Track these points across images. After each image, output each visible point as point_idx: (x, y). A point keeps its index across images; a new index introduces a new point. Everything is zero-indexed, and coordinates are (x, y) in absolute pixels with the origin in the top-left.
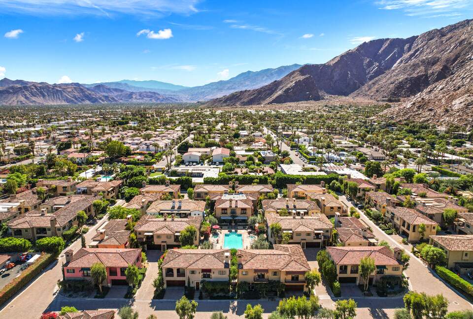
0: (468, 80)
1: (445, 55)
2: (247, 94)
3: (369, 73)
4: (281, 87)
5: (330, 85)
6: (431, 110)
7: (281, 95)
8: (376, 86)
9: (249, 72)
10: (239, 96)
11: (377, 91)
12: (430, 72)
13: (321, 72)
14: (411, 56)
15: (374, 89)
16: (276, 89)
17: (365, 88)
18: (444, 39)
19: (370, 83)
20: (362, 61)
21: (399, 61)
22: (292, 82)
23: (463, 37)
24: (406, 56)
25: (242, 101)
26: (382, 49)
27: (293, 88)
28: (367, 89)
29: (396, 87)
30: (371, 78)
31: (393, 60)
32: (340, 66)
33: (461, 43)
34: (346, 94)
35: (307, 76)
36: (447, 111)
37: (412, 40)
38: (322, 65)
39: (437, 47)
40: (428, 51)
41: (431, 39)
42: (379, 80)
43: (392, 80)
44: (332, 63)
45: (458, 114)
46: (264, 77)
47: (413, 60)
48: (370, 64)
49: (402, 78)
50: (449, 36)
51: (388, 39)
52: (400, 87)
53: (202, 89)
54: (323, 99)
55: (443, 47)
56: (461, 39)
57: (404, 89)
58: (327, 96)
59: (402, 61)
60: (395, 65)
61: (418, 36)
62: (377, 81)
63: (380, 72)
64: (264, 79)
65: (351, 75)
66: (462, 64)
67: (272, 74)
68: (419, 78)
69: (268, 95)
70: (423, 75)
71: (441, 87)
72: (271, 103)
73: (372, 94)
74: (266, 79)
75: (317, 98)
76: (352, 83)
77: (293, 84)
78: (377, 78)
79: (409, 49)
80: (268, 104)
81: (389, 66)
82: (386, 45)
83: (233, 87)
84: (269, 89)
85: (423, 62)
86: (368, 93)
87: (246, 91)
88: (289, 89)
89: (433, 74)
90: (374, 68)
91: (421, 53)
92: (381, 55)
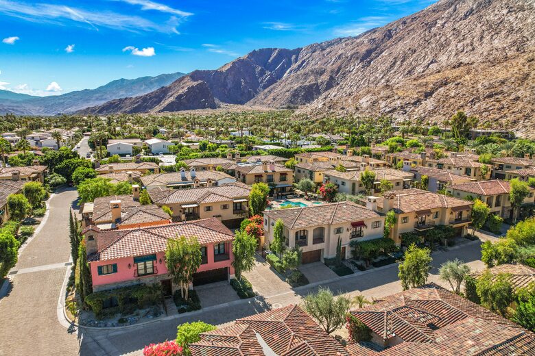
0: (355, 88)
1: (329, 67)
2: (128, 102)
3: (262, 82)
4: (170, 94)
5: (224, 93)
6: (343, 108)
7: (172, 102)
8: (272, 95)
9: (122, 80)
10: (119, 104)
11: (274, 99)
12: (319, 81)
13: (214, 79)
14: (300, 66)
15: (270, 97)
16: (164, 97)
17: (261, 96)
18: (325, 52)
19: (266, 91)
20: (254, 69)
21: (288, 71)
22: (183, 88)
23: (340, 52)
24: (294, 66)
25: (123, 110)
26: (271, 59)
27: (186, 94)
28: (263, 97)
29: (293, 95)
30: (265, 87)
31: (283, 71)
32: (233, 72)
33: (340, 56)
34: (242, 103)
35: (200, 82)
36: (357, 109)
37: (297, 52)
38: (213, 71)
39: (320, 60)
40: (313, 62)
41: (314, 52)
42: (274, 88)
43: (287, 88)
44: (224, 70)
45: (367, 111)
46: (142, 86)
47: (302, 71)
48: (262, 73)
49: (296, 86)
50: (328, 50)
51: (276, 49)
52: (295, 94)
53: (59, 99)
54: (219, 107)
55: (325, 60)
56: (339, 54)
57: (299, 97)
58: (223, 105)
59: (291, 71)
60: (285, 75)
61: (302, 49)
62: (272, 89)
63: (272, 81)
64: (142, 88)
65: (246, 83)
66: (344, 75)
67: (151, 83)
68: (311, 86)
69: (155, 103)
70: (314, 84)
71: (334, 94)
72: (162, 111)
73: (269, 102)
74: (145, 88)
75: (214, 106)
76: (246, 91)
77: (185, 89)
78: (272, 87)
79: (296, 60)
80: (159, 112)
81: (280, 76)
82: (274, 55)
83: (104, 97)
84: (156, 97)
85: (312, 71)
86: (265, 101)
87: (126, 99)
88: (181, 96)
89: (322, 83)
90: (266, 77)
91: (307, 64)
92: (270, 64)
